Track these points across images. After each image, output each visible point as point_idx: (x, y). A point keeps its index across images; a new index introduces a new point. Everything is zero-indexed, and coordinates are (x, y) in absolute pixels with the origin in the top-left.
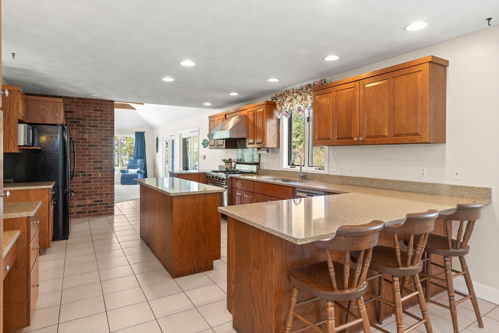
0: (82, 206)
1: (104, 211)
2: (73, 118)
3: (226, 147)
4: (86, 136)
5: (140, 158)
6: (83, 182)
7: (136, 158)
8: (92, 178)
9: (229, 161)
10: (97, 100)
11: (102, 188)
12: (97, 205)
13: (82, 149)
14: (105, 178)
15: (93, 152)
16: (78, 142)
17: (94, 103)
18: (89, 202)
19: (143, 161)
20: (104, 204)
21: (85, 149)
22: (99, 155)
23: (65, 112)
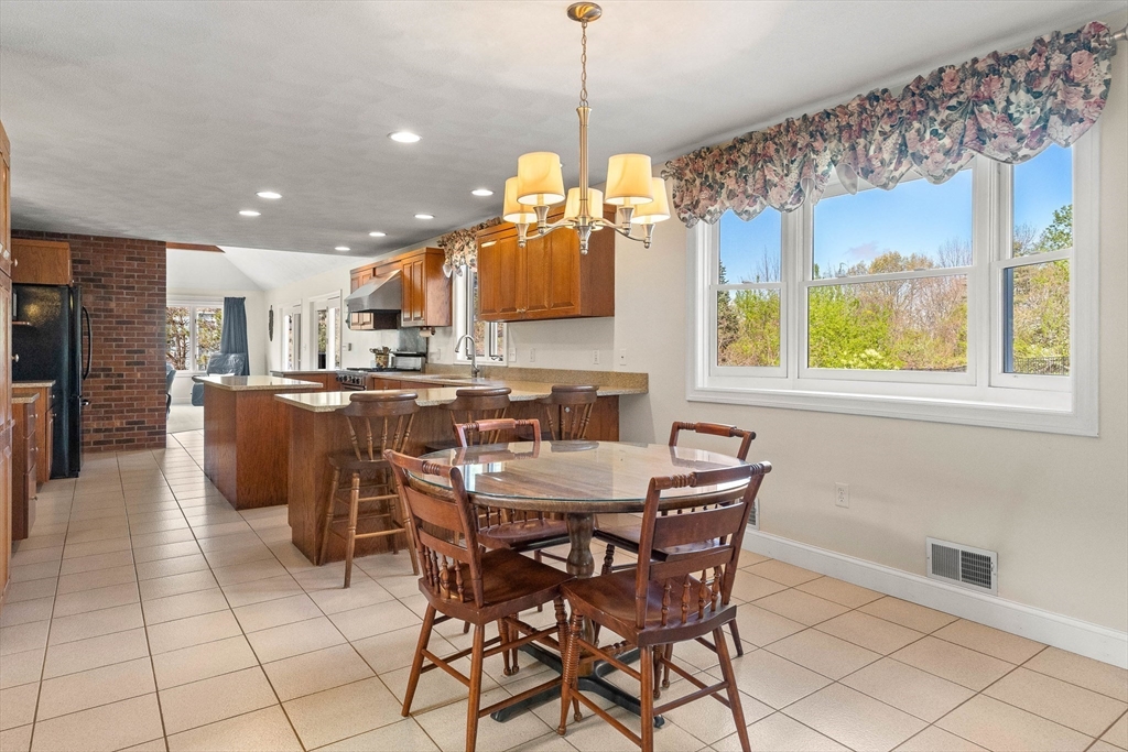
0: (106, 430)
1: (147, 440)
2: (89, 274)
3: (377, 327)
4: (113, 305)
5: (236, 352)
6: (106, 388)
7: (227, 351)
8: (123, 382)
9: (382, 353)
10: (133, 240)
11: (143, 399)
12: (133, 429)
13: (105, 328)
14: (148, 381)
15: (126, 335)
16: (97, 316)
17: (128, 247)
18: (117, 424)
19: (241, 359)
20: (146, 428)
21: (110, 329)
22: (138, 340)
23: (74, 261)
